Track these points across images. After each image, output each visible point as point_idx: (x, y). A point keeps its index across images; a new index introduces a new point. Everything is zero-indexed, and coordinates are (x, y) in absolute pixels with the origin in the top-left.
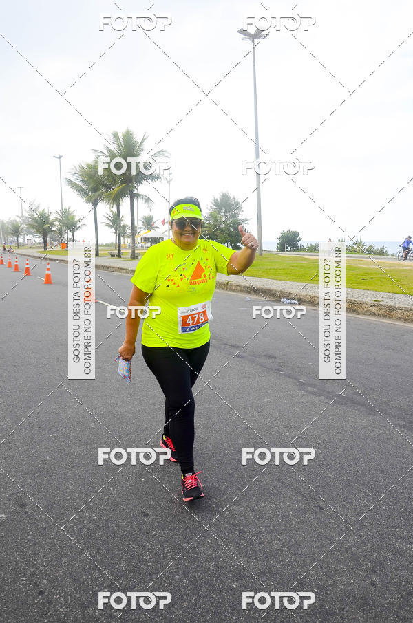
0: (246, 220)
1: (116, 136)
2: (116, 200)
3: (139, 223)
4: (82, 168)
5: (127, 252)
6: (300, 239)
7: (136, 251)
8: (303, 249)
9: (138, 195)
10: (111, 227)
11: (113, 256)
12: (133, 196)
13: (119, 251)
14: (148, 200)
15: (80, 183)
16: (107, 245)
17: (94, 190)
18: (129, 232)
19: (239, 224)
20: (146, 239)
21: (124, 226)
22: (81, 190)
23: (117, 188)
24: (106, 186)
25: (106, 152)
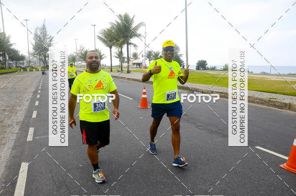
0: (181, 55)
1: (120, 16)
2: (121, 46)
3: (131, 56)
4: (104, 30)
5: (125, 70)
6: (207, 64)
7: (130, 69)
8: (208, 69)
9: (131, 44)
10: (118, 58)
11: (119, 71)
12: (128, 44)
13: (122, 69)
14: (135, 46)
15: (104, 38)
16: (116, 66)
17: (110, 41)
18: (126, 60)
19: (178, 57)
20: (134, 64)
21: (124, 57)
22: (104, 41)
23: (121, 41)
24: (116, 39)
25: (116, 23)
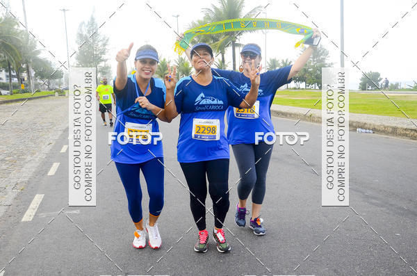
6: (380, 79)
9: (239, 45)
12: (235, 46)
23: (221, 40)
25: (213, 10)
